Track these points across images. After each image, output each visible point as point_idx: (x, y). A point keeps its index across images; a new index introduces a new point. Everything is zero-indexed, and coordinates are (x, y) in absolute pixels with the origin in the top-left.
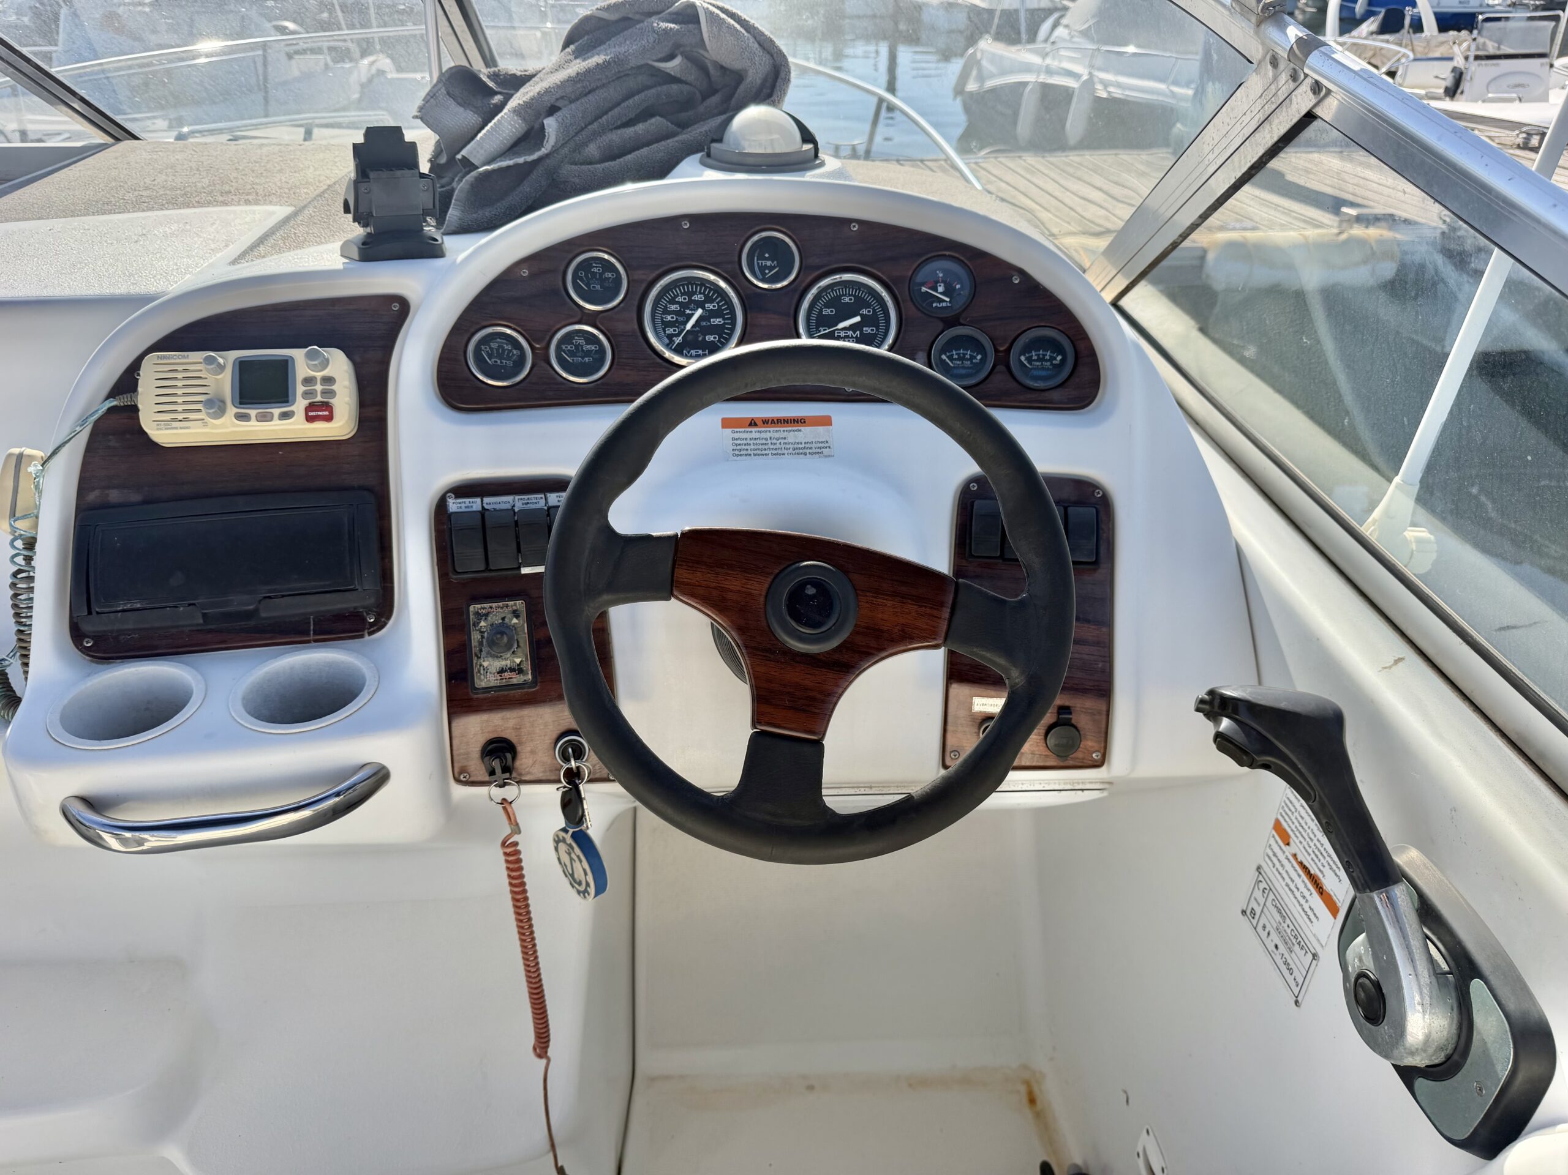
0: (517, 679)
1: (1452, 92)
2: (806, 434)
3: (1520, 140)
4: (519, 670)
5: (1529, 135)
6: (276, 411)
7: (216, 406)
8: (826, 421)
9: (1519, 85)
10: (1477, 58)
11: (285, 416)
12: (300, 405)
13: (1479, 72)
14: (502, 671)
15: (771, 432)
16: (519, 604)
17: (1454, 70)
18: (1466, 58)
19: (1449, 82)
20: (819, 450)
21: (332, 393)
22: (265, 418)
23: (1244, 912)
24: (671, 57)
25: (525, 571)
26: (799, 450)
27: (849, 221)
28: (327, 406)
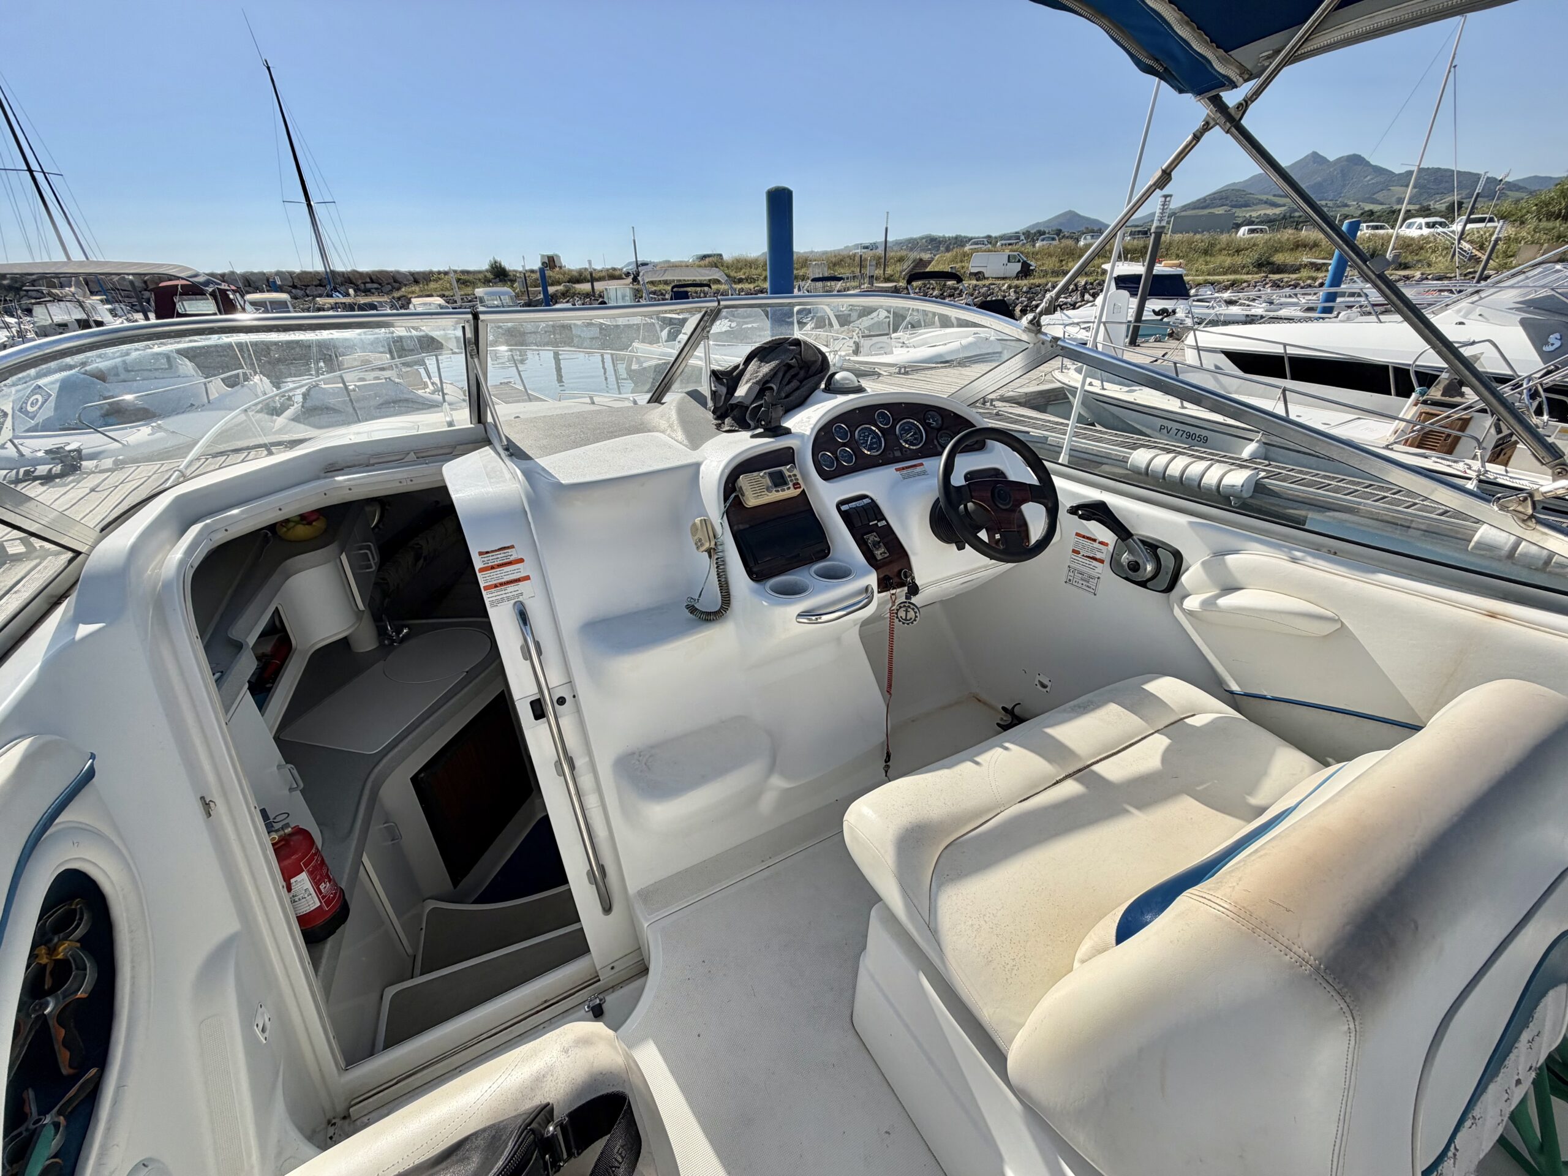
0: (886, 555)
1: (856, 352)
2: (918, 469)
3: (897, 371)
4: (885, 553)
5: (900, 368)
6: (785, 488)
7: (768, 489)
8: (922, 464)
9: (881, 348)
10: (863, 337)
11: (789, 488)
12: (791, 485)
13: (866, 343)
14: (881, 554)
15: (910, 470)
16: (875, 534)
17: (855, 342)
18: (859, 337)
19: (854, 348)
20: (924, 473)
21: (798, 479)
22: (783, 490)
23: (1066, 582)
24: (792, 359)
25: (871, 524)
26: (919, 474)
27: (901, 403)
28: (798, 484)
